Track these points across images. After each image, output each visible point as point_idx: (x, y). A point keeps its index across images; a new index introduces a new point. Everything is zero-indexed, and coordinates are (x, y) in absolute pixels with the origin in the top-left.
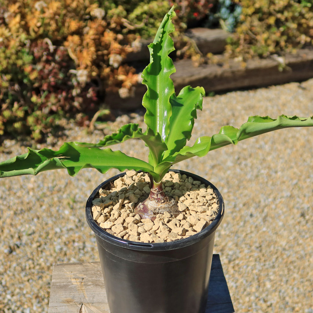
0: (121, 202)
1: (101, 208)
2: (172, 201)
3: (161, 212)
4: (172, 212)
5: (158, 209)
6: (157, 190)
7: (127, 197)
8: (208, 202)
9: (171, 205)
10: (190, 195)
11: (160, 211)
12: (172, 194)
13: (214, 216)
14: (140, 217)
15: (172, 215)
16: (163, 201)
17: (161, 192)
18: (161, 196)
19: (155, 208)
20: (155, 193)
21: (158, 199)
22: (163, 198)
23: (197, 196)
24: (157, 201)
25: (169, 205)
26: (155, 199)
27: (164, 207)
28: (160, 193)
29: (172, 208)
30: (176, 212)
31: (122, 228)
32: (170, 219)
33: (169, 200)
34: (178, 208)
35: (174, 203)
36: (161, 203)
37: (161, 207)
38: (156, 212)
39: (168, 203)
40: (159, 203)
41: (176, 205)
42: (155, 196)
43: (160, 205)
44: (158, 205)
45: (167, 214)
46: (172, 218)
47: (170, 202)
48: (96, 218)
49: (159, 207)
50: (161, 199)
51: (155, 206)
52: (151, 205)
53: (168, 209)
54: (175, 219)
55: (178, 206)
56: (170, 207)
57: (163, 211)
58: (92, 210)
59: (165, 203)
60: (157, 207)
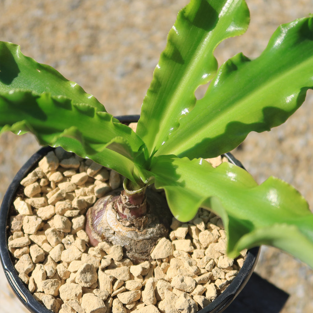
2: (151, 230)
3: (113, 240)
4: (134, 250)
5: (112, 232)
6: (127, 200)
9: (141, 238)
10: (200, 234)
11: (113, 237)
14: (81, 225)
15: (124, 257)
16: (128, 223)
17: (133, 206)
18: (130, 215)
19: (109, 228)
20: (124, 202)
21: (123, 215)
22: (132, 217)
23: (211, 243)
24: (118, 217)
25: (137, 236)
26: (117, 211)
27: (124, 236)
28: (129, 208)
29: (139, 244)
30: (142, 253)
31: (33, 230)
32: (116, 263)
33: (146, 226)
34: (153, 247)
35: (152, 235)
36: (124, 225)
37: (119, 231)
38: (107, 235)
39: (137, 230)
40: (120, 223)
41: (154, 241)
42: (120, 208)
43: (119, 228)
44: (117, 225)
45: (116, 252)
46: (120, 264)
47: (144, 231)
48: (24, 183)
49: (117, 230)
50: (128, 218)
51: (112, 223)
52: (107, 218)
53: (128, 242)
54: (126, 268)
55: (155, 245)
56: (135, 241)
57: (117, 241)
58: (40, 163)
59: (130, 229)
60: (113, 227)
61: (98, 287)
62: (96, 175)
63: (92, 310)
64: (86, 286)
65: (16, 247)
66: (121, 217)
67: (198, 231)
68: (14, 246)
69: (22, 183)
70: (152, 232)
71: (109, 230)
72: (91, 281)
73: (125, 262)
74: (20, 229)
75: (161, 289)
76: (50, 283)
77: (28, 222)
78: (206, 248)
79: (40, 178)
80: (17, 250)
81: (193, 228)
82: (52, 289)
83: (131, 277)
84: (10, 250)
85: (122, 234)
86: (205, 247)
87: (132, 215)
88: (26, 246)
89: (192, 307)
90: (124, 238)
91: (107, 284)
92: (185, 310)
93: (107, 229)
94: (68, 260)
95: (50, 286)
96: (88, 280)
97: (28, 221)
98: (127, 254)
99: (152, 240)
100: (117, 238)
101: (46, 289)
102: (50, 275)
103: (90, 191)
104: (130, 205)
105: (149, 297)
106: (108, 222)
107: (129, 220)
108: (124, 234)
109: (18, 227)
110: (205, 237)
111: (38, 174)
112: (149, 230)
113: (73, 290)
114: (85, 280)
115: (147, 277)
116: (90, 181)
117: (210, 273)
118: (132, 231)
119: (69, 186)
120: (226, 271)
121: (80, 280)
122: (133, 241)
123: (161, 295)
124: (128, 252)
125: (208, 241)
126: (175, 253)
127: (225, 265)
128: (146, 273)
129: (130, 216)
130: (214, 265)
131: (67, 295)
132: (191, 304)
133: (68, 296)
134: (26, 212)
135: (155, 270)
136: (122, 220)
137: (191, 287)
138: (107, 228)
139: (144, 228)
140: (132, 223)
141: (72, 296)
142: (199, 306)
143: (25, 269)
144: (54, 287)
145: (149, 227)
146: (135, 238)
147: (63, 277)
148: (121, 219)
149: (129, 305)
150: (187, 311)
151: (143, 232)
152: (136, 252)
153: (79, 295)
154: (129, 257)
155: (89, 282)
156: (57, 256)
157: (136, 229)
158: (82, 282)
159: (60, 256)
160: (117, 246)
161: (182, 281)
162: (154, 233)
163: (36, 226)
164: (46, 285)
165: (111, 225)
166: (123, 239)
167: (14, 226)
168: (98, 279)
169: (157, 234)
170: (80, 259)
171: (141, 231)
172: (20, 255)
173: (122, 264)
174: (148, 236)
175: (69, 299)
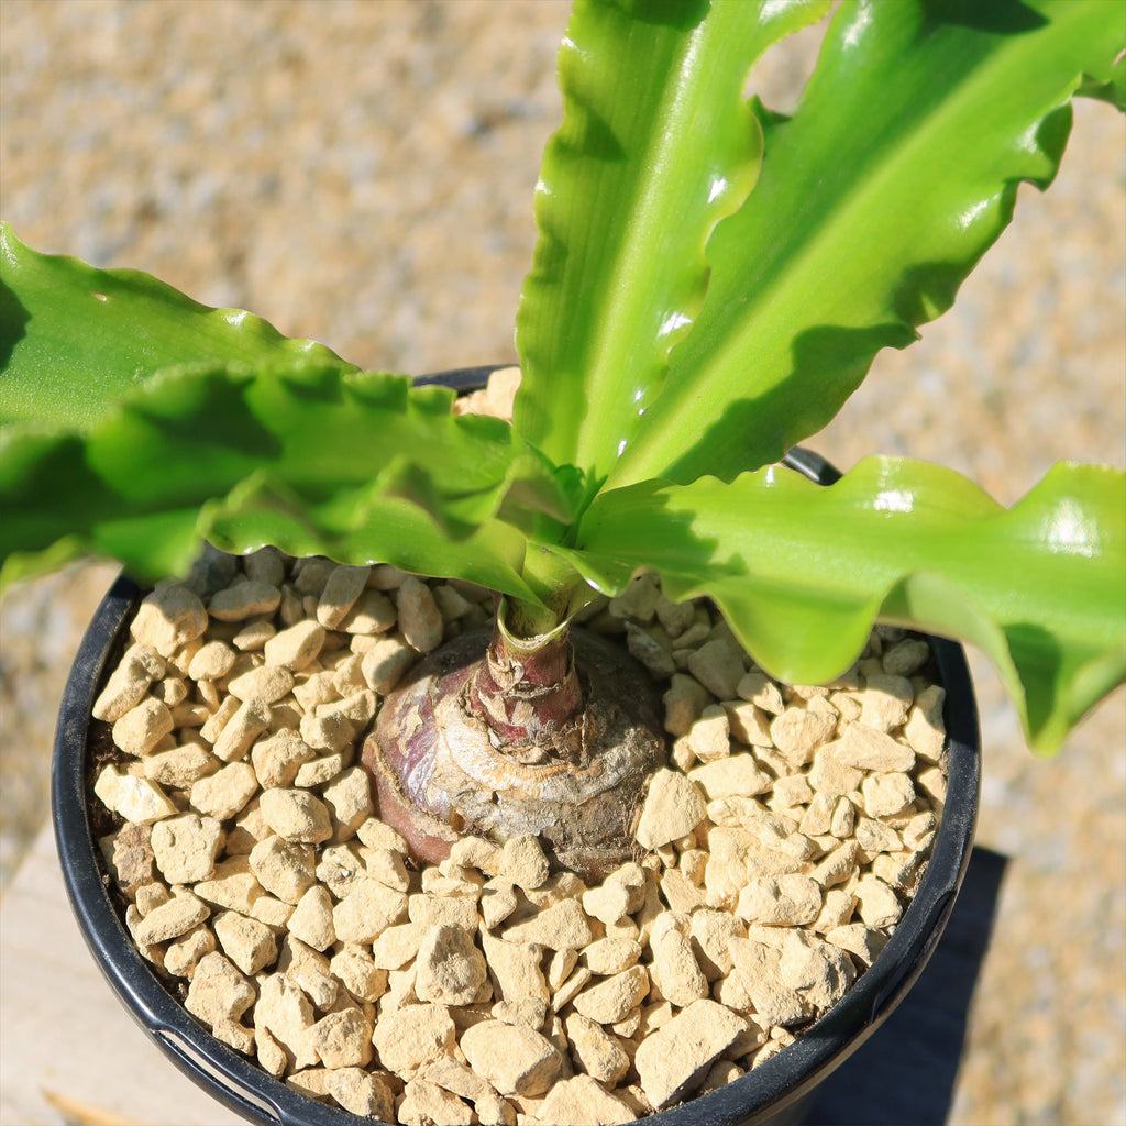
0: (331, 620)
1: (183, 638)
2: (613, 755)
3: (497, 824)
4: (577, 838)
5: (486, 795)
6: (518, 675)
7: (387, 586)
8: (853, 836)
9: (590, 790)
10: (774, 726)
11: (496, 813)
12: (675, 661)
13: (821, 999)
14: (365, 802)
15: (555, 870)
16: (536, 753)
17: (542, 690)
18: (536, 721)
19: (471, 785)
20: (503, 683)
21: (511, 729)
22: (545, 729)
23: (817, 744)
24: (496, 741)
25: (577, 789)
26: (488, 722)
27: (533, 800)
28: (532, 701)
29: (589, 813)
30: (606, 841)
31: (202, 864)
32: (533, 897)
33: (598, 746)
34: (637, 811)
35: (622, 770)
36: (523, 761)
37: (512, 788)
38: (470, 811)
39: (571, 768)
40: (508, 758)
41: (632, 790)
42: (496, 706)
43: (506, 775)
44: (496, 767)
45: (522, 860)
46: (546, 897)
47: (595, 763)
48: (107, 711)
49: (501, 785)
50: (530, 735)
51: (476, 766)
52: (455, 753)
53: (551, 815)
54: (569, 904)
55: (641, 800)
56: (572, 805)
57: (513, 821)
58: (135, 627)
59: (547, 769)
60: (485, 779)
61: (497, 997)
62: (349, 619)
63: (519, 1073)
64: (459, 1002)
65: (167, 937)
66: (506, 737)
67: (767, 717)
68: (157, 939)
69: (97, 713)
70: (621, 762)
71: (474, 792)
72: (471, 980)
73: (559, 885)
74: (149, 874)
75: (713, 941)
76: (337, 1028)
77: (173, 844)
78: (807, 767)
79: (159, 677)
80: (173, 949)
81: (745, 713)
82: (350, 1046)
83: (596, 928)
84: (148, 957)
85: (523, 795)
86: (801, 763)
87: (543, 722)
88: (199, 927)
89: (837, 968)
90: (532, 806)
91: (527, 976)
92: (817, 985)
93: (467, 792)
94: (365, 934)
95: (341, 1036)
96: (463, 980)
97: (174, 838)
98: (560, 857)
99: (625, 787)
100: (509, 812)
101: (330, 1052)
102: (325, 1001)
103: (347, 677)
104: (532, 689)
105: (685, 979)
106: (462, 765)
107: (536, 742)
108: (530, 793)
109: (143, 870)
110: (792, 732)
111: (149, 665)
112: (607, 755)
113: (423, 1028)
114: (452, 982)
115: (646, 914)
116: (335, 644)
117: (849, 843)
118: (556, 774)
119: (270, 681)
120: (898, 822)
121: (434, 990)
122: (567, 809)
123: (717, 961)
124: (562, 851)
125: (808, 742)
126: (713, 810)
127: (891, 804)
128: (640, 903)
129: (539, 727)
130: (856, 815)
131: (406, 1050)
132: (832, 960)
133: (413, 1053)
134: (156, 808)
135: (663, 883)
136: (510, 749)
137: (809, 907)
138: (464, 789)
139: (592, 754)
140: (547, 748)
141: (425, 1050)
142: (855, 958)
143: (228, 1006)
144: (355, 1037)
145: (606, 747)
146: (572, 797)
147: (367, 995)
148: (507, 745)
149: (624, 1024)
150: (825, 988)
151: (591, 770)
152: (585, 843)
153: (448, 1038)
154: (569, 864)
155: (466, 987)
156: (320, 930)
157: (566, 764)
158: (445, 991)
159: (330, 926)
160: (519, 838)
161: (777, 893)
162: (629, 763)
163: (209, 848)
164: (325, 1039)
165: (477, 774)
166: (532, 811)
167: (126, 868)
168: (488, 968)
169: (637, 764)
170: (404, 918)
171: (585, 768)
172: (190, 963)
173: (553, 894)
174: (610, 778)
175: (418, 1061)
